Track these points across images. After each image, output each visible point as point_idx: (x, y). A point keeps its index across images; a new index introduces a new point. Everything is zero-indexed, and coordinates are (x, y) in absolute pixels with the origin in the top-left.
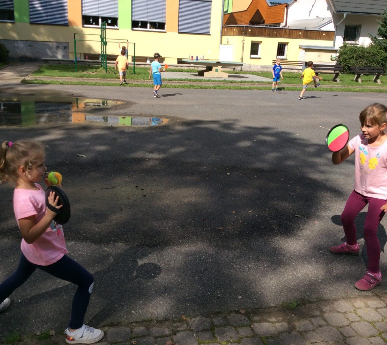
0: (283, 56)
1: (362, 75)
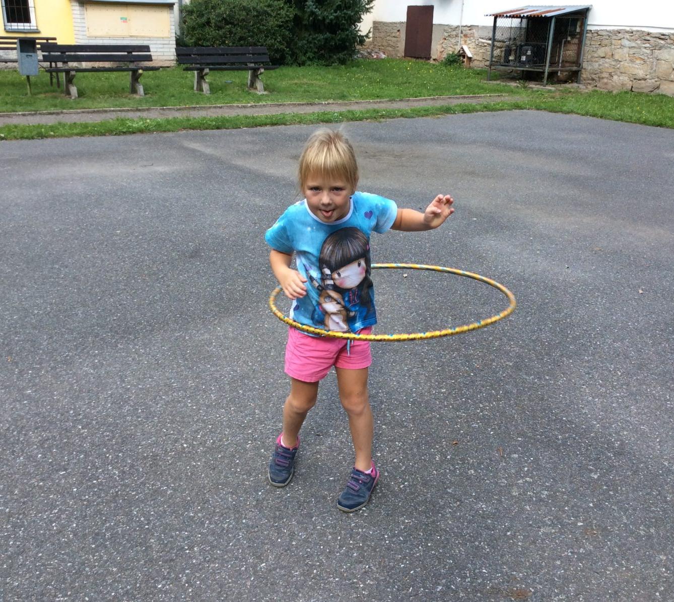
0: (28, 24)
1: (207, 70)
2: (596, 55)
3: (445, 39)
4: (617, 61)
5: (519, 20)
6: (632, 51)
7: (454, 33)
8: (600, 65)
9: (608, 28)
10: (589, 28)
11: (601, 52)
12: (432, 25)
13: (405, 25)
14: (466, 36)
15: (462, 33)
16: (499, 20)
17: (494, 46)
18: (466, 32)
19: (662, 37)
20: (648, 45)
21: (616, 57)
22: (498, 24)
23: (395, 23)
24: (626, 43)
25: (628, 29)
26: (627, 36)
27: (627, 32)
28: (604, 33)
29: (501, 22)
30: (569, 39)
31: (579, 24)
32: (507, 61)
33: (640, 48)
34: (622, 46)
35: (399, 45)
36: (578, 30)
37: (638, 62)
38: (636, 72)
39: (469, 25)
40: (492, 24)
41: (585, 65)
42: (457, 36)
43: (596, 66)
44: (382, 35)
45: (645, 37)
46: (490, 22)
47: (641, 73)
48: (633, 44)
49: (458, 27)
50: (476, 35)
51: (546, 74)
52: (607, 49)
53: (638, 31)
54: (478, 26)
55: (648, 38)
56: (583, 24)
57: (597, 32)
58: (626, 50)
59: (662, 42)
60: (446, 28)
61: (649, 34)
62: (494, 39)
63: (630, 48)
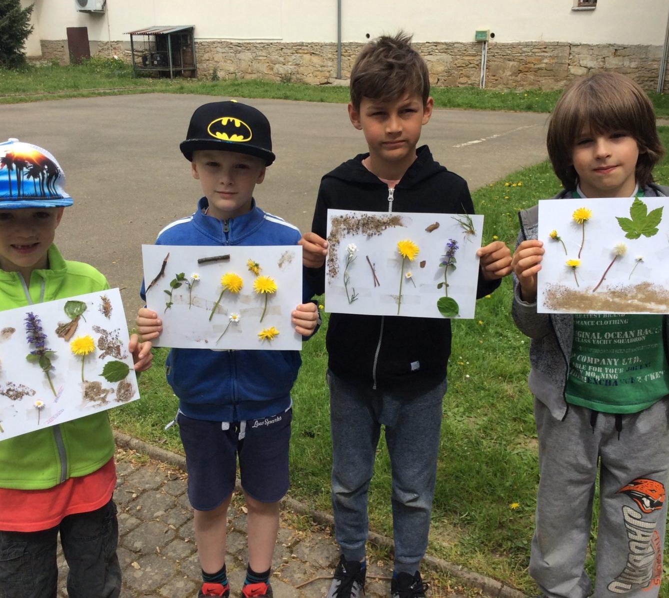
2: (203, 59)
3: (100, 52)
4: (216, 62)
5: (147, 36)
6: (224, 55)
7: (106, 47)
8: (207, 65)
9: (208, 41)
10: (196, 41)
11: (206, 56)
12: (88, 41)
13: (67, 42)
14: (115, 48)
15: (111, 46)
16: (134, 37)
17: (134, 55)
18: (114, 46)
19: (239, 45)
20: (232, 51)
21: (216, 59)
22: (134, 40)
23: (59, 41)
24: (219, 49)
25: (219, 40)
26: (219, 45)
27: (219, 43)
28: (206, 44)
29: (135, 38)
30: (185, 48)
31: (189, 38)
32: (145, 65)
33: (228, 53)
34: (218, 52)
35: (64, 57)
36: (189, 42)
37: (229, 62)
38: (228, 68)
39: (116, 41)
40: (130, 40)
41: (198, 65)
42: (108, 49)
43: (205, 66)
44: (50, 50)
45: (229, 45)
46: (128, 38)
47: (232, 69)
48: (224, 51)
49: (108, 42)
50: (122, 48)
51: (171, 73)
52: (209, 54)
53: (224, 42)
54: (122, 41)
55: (231, 46)
56: (192, 38)
57: (201, 43)
58: (220, 54)
59: (240, 48)
60: (99, 43)
61: (231, 43)
62: (133, 50)
63: (223, 53)
